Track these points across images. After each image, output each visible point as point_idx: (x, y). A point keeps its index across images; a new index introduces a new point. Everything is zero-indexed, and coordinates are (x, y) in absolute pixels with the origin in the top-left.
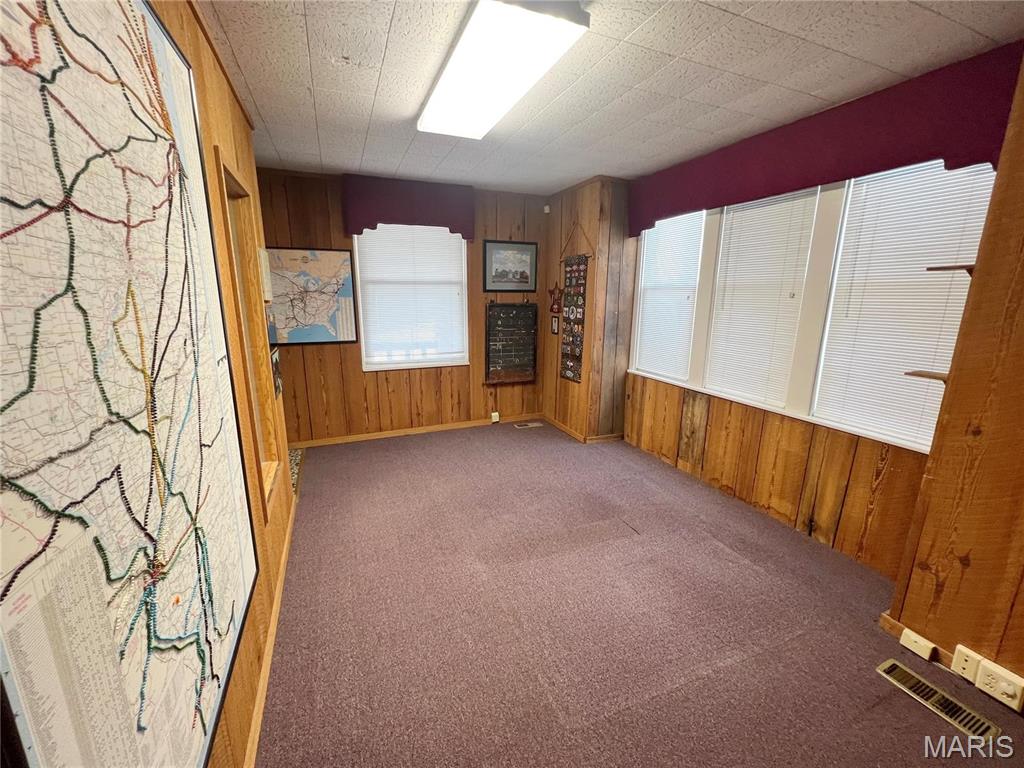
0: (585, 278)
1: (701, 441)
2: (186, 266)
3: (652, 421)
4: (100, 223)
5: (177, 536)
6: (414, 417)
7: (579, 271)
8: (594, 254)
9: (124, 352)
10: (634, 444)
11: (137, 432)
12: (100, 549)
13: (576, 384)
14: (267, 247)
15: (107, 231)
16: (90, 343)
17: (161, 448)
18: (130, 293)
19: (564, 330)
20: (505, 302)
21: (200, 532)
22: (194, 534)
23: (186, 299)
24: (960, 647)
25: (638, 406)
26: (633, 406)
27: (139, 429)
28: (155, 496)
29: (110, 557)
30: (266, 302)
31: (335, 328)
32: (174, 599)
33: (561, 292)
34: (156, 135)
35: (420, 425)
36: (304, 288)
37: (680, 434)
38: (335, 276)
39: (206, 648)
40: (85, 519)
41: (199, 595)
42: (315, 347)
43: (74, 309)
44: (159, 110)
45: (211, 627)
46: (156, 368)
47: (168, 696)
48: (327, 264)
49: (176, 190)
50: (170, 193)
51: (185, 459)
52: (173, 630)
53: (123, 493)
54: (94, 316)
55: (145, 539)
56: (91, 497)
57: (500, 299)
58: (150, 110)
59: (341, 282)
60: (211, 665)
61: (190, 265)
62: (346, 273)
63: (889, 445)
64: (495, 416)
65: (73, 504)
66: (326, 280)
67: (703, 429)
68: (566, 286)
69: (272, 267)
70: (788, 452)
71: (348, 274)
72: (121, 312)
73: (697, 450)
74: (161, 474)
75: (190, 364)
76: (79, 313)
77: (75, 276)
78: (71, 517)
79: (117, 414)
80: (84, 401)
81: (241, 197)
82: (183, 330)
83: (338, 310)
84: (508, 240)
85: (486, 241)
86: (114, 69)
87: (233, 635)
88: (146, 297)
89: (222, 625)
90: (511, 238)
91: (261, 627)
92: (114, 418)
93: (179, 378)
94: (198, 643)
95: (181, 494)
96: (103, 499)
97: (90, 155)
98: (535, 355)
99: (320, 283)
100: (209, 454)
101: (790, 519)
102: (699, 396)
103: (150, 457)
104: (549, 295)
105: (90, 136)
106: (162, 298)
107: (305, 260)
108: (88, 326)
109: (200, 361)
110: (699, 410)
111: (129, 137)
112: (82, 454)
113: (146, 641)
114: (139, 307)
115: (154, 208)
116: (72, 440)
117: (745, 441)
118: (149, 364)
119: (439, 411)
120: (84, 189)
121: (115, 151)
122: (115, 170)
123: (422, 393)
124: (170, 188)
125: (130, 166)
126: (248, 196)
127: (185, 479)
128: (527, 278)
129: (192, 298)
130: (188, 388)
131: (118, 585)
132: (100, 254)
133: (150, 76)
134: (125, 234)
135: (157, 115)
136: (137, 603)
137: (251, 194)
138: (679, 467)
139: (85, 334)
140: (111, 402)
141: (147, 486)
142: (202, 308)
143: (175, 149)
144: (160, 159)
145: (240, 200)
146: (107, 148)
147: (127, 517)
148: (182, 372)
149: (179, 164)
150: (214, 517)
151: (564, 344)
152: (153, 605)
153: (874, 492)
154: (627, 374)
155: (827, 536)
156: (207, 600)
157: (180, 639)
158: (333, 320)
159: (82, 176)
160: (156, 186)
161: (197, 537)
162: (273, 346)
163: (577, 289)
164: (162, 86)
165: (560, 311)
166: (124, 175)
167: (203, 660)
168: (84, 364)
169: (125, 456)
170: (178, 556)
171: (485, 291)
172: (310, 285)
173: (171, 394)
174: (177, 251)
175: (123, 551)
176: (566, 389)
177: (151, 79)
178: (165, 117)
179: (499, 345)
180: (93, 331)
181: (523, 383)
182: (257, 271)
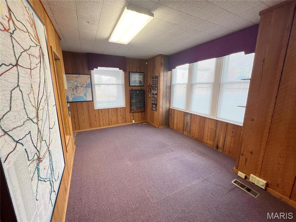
0: (157, 82)
1: (189, 127)
2: (45, 80)
3: (177, 121)
4: (24, 69)
5: (44, 151)
6: (110, 122)
7: (156, 80)
8: (160, 76)
9: (31, 102)
10: (172, 128)
11: (34, 123)
12: (26, 152)
13: (156, 112)
14: (65, 74)
15: (26, 71)
16: (23, 100)
17: (40, 128)
18: (32, 87)
19: (152, 97)
20: (135, 89)
21: (50, 151)
22: (48, 151)
23: (45, 88)
24: (251, 175)
25: (173, 117)
26: (171, 117)
27: (35, 122)
28: (39, 140)
29: (29, 154)
30: (65, 89)
31: (86, 97)
32: (44, 168)
33: (151, 86)
34: (37, 45)
35: (112, 124)
36: (77, 86)
37: (184, 125)
38: (86, 82)
39: (52, 183)
40: (23, 144)
41: (50, 168)
42: (80, 102)
43: (19, 91)
44: (37, 38)
45: (53, 178)
46: (38, 107)
47: (43, 193)
48: (83, 78)
49: (42, 59)
50: (40, 60)
51: (46, 131)
52: (44, 176)
53: (31, 138)
54: (24, 93)
55: (37, 151)
56: (24, 139)
57: (134, 88)
58: (35, 38)
59: (88, 84)
60: (53, 188)
61: (46, 80)
62: (89, 81)
63: (235, 125)
64: (134, 121)
65: (20, 140)
66: (83, 83)
67: (190, 123)
68: (152, 84)
69: (67, 80)
70: (211, 128)
71: (90, 82)
72: (30, 92)
73: (188, 128)
74: (40, 135)
75: (46, 106)
76: (20, 92)
77: (19, 83)
78: (20, 143)
79: (30, 118)
80: (22, 114)
81: (58, 60)
82: (44, 97)
83: (87, 92)
84: (136, 72)
85: (129, 72)
86: (26, 29)
87: (59, 182)
88: (35, 88)
89: (56, 178)
90: (137, 71)
91: (66, 182)
92: (29, 119)
93: (44, 109)
94: (50, 181)
95: (45, 140)
96: (27, 139)
97: (22, 52)
98: (144, 104)
99: (81, 84)
100: (52, 131)
101: (212, 146)
102: (189, 114)
103: (37, 130)
104: (148, 87)
105: (21, 47)
106: (39, 88)
107: (77, 77)
108: (22, 95)
109: (49, 106)
110: (189, 118)
111: (30, 46)
112: (22, 128)
113: (37, 178)
114: (34, 91)
115: (37, 64)
116: (20, 124)
117: (200, 126)
118: (37, 106)
119: (117, 121)
120: (21, 60)
121: (27, 50)
122: (27, 55)
123: (112, 115)
124: (40, 59)
125: (31, 54)
126: (60, 59)
127: (46, 137)
128: (141, 82)
129: (46, 88)
130: (46, 112)
131: (30, 162)
132: (24, 77)
133: (35, 29)
134: (30, 71)
135: (37, 40)
136: (35, 167)
137: (61, 59)
138: (184, 133)
139: (22, 97)
140: (28, 115)
141: (37, 137)
142: (49, 91)
143: (41, 48)
144: (37, 51)
145: (57, 61)
146: (25, 50)
147: (32, 145)
148: (44, 108)
149: (42, 52)
150: (53, 148)
151: (152, 100)
152: (39, 168)
153: (232, 137)
154: (169, 109)
155: (221, 150)
156: (52, 170)
157: (46, 179)
158: (85, 95)
159: (20, 57)
160: (37, 58)
161: (49, 153)
162: (68, 102)
163: (155, 86)
164: (38, 31)
165: (151, 91)
166: (29, 56)
167: (51, 185)
168: (22, 105)
169: (32, 129)
170: (44, 157)
171: (130, 86)
172: (78, 85)
173: (42, 113)
174: (42, 75)
175: (32, 153)
176: (153, 113)
177: (35, 30)
178: (38, 39)
179: (134, 101)
180: (24, 97)
181: (141, 112)
182: (63, 81)
